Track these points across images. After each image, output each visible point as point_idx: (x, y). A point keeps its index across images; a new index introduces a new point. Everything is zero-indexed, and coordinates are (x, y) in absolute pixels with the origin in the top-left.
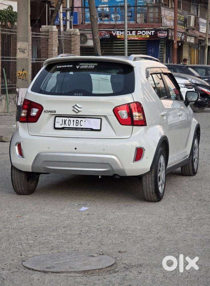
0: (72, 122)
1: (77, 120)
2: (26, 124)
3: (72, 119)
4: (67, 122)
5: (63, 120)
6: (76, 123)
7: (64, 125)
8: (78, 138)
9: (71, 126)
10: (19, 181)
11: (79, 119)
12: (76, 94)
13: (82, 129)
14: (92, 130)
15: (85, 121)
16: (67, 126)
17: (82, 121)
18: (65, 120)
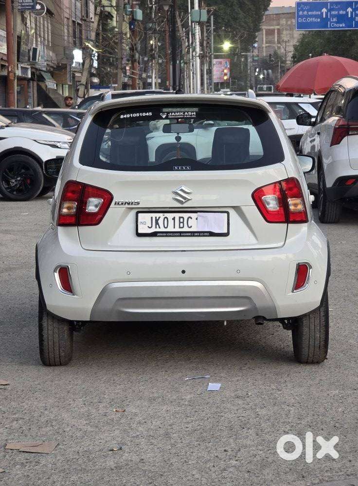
0: (171, 222)
1: (180, 218)
2: (74, 230)
3: (170, 216)
4: (161, 222)
5: (152, 218)
6: (180, 222)
7: (156, 228)
8: (185, 251)
9: (170, 229)
10: (56, 340)
11: (186, 216)
12: (178, 168)
13: (193, 234)
14: (212, 234)
15: (197, 219)
16: (162, 229)
17: (191, 218)
18: (156, 217)
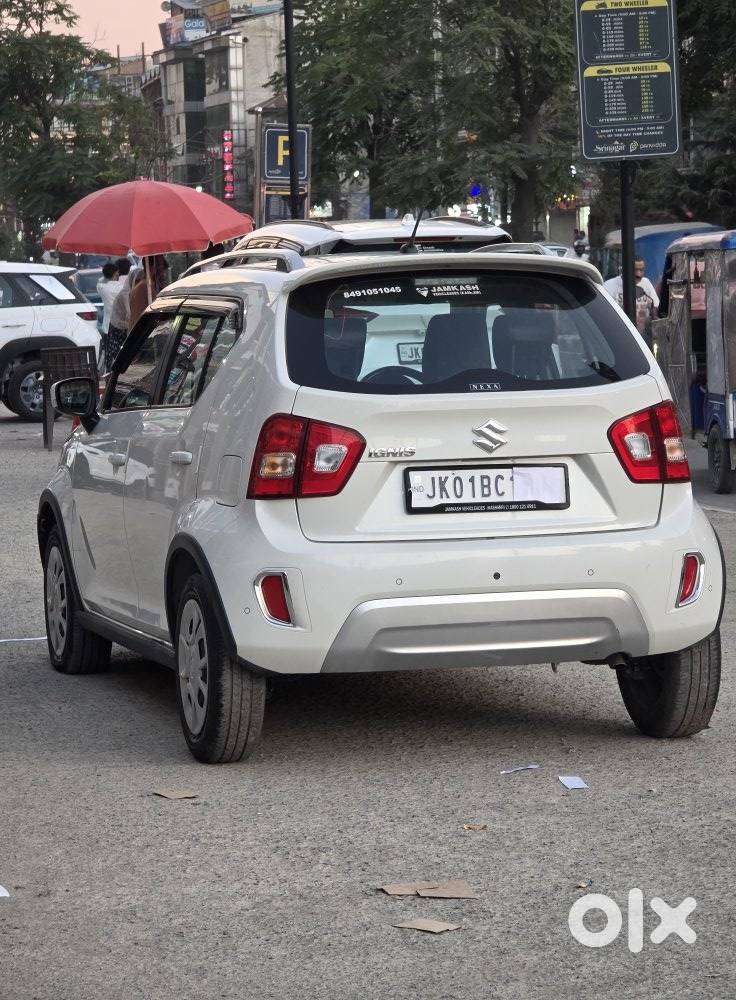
0: (467, 486)
1: (483, 477)
3: (465, 475)
4: (449, 486)
5: (433, 479)
6: (483, 486)
7: (442, 497)
8: (493, 538)
9: (467, 498)
11: (492, 473)
12: (479, 387)
13: (507, 507)
14: (540, 506)
15: (512, 479)
16: (453, 500)
17: (502, 478)
18: (441, 478)
